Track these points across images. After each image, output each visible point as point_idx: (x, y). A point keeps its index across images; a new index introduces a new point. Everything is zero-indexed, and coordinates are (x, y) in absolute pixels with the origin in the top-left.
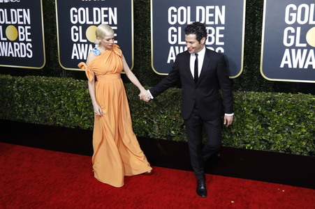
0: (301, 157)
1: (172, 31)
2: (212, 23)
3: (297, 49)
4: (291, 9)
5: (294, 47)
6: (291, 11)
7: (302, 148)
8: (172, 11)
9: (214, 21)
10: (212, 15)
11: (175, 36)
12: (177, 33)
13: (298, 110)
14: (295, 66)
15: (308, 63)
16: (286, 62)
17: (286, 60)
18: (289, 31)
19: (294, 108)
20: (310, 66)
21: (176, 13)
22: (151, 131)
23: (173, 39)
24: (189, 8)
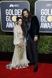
0: (47, 54)
1: (7, 17)
2: (20, 15)
3: (45, 22)
4: (43, 10)
5: (44, 22)
6: (43, 11)
7: (47, 52)
8: (7, 11)
9: (20, 14)
10: (20, 12)
11: (8, 19)
12: (9, 18)
13: (45, 40)
14: (44, 28)
15: (48, 27)
16: (42, 27)
17: (42, 26)
18: (42, 17)
19: (44, 40)
20: (49, 28)
21: (8, 11)
22: (2, 49)
23: (8, 20)
24: (12, 10)
